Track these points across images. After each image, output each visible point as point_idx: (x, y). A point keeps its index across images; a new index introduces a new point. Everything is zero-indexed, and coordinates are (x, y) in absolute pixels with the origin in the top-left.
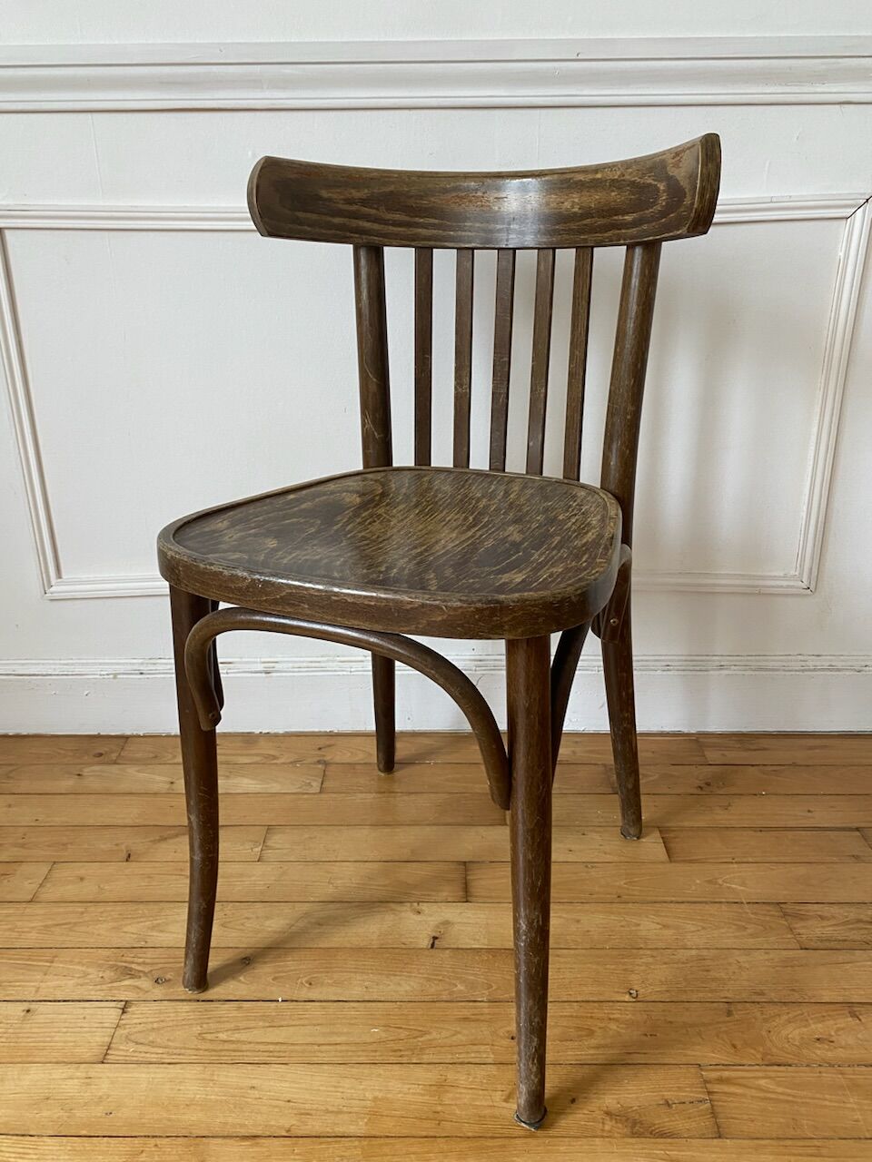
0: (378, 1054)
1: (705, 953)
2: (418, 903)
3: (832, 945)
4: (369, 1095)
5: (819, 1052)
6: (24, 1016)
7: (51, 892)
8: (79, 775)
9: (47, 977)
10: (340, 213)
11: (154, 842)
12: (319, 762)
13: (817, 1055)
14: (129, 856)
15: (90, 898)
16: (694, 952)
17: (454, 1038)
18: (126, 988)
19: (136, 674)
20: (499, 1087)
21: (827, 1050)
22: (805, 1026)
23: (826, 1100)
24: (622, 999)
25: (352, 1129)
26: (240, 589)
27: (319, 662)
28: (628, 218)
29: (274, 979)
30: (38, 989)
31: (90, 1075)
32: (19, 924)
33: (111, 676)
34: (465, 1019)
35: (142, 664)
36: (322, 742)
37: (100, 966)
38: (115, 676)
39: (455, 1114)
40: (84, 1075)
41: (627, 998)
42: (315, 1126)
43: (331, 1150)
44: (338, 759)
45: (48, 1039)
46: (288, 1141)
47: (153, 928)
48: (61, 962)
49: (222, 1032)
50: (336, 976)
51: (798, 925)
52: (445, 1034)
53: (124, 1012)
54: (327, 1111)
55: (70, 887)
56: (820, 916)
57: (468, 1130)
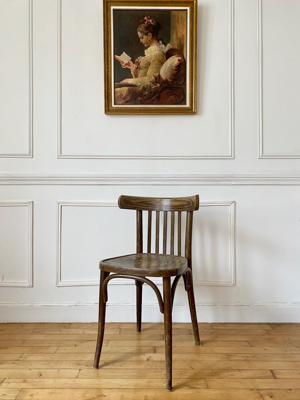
1: (208, 362)
2: (144, 353)
3: (237, 360)
4: (135, 383)
5: (231, 377)
6: (58, 371)
7: (58, 351)
8: (60, 331)
9: (61, 365)
10: (135, 205)
11: (81, 343)
12: (119, 328)
14: (76, 345)
15: (68, 352)
16: (206, 362)
17: (153, 375)
18: (79, 367)
19: (75, 306)
21: (233, 376)
22: (229, 373)
23: (231, 383)
26: (116, 270)
27: (119, 303)
28: (186, 207)
29: (112, 366)
30: (60, 367)
31: (75, 380)
32: (53, 357)
34: (155, 372)
35: (77, 303)
36: (119, 325)
37: (73, 363)
38: (70, 306)
39: (153, 385)
40: (73, 380)
41: (190, 368)
42: (123, 387)
43: (127, 391)
44: (123, 328)
45: (64, 375)
46: (118, 389)
47: (83, 357)
48: (64, 363)
49: (102, 374)
50: (126, 365)
51: (230, 357)
52: (151, 374)
53: (80, 370)
54: (126, 385)
55: (63, 351)
56: (235, 356)
57: (155, 388)
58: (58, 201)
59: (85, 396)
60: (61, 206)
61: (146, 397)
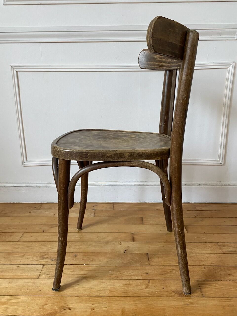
0: (111, 277)
1: (198, 254)
2: (121, 242)
3: (232, 252)
4: (109, 287)
5: (229, 277)
6: (17, 268)
7: (23, 239)
8: (30, 212)
9: (23, 259)
11: (50, 228)
12: (93, 209)
13: (229, 278)
14: (44, 231)
15: (34, 241)
16: (195, 254)
17: (131, 274)
18: (43, 262)
19: (46, 186)
20: (144, 285)
21: (231, 277)
22: (225, 271)
23: (231, 289)
24: (176, 265)
25: (105, 295)
27: (93, 183)
29: (83, 260)
30: (20, 262)
31: (35, 281)
32: (15, 247)
33: (39, 187)
34: (134, 269)
35: (47, 184)
36: (94, 205)
37: (37, 256)
38: (40, 186)
39: (132, 291)
40: (33, 282)
42: (95, 294)
43: (99, 300)
44: (98, 209)
45: (23, 273)
46: (88, 297)
47: (50, 248)
48: (26, 255)
49: (70, 272)
50: (99, 259)
51: (222, 248)
52: (129, 273)
53: (43, 267)
54: (98, 290)
55: (28, 238)
56: (228, 246)
57: (135, 295)
58: (12, 65)
59: (44, 309)
60: (17, 71)
61: (123, 310)
